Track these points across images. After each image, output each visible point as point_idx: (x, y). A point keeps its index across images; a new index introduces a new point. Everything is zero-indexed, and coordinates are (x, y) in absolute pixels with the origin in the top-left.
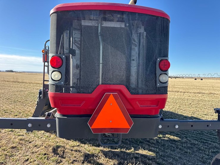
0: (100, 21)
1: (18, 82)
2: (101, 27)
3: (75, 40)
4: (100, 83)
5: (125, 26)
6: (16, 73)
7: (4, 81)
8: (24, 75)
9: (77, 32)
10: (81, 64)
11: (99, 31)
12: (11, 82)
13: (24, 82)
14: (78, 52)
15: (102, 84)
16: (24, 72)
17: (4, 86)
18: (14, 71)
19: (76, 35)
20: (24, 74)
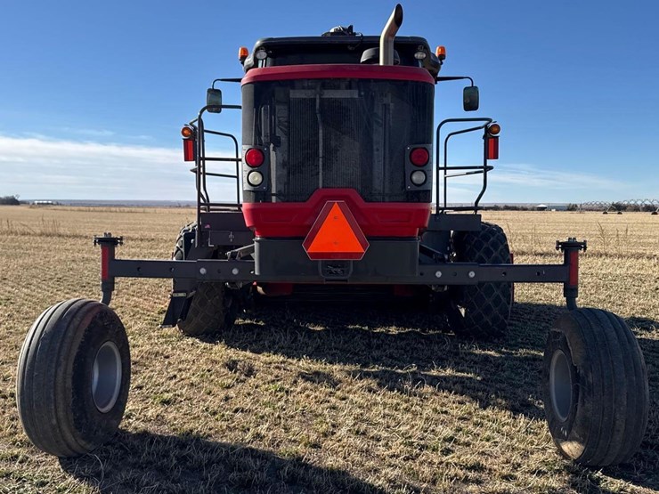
0: (318, 89)
1: (60, 236)
2: (320, 98)
3: (279, 121)
4: (321, 186)
5: (360, 95)
6: (31, 207)
7: (12, 232)
8: (65, 213)
9: (282, 107)
10: (289, 159)
11: (317, 106)
12: (35, 235)
13: (81, 236)
14: (283, 139)
15: (323, 187)
16: (58, 203)
17: (20, 247)
18: (19, 199)
19: (281, 112)
20: (64, 210)
